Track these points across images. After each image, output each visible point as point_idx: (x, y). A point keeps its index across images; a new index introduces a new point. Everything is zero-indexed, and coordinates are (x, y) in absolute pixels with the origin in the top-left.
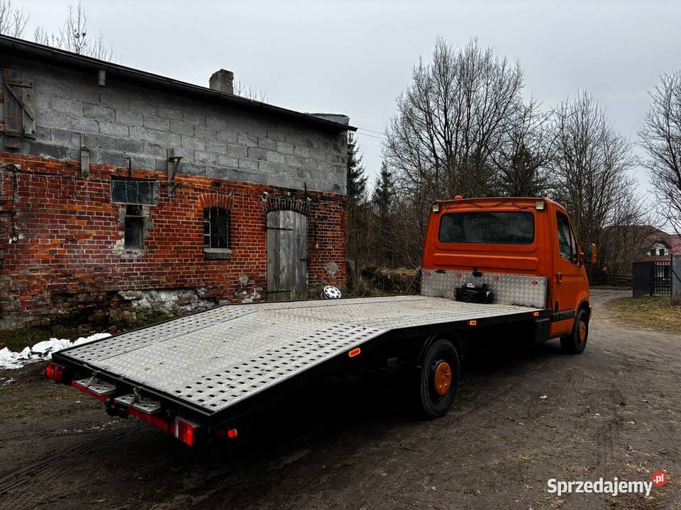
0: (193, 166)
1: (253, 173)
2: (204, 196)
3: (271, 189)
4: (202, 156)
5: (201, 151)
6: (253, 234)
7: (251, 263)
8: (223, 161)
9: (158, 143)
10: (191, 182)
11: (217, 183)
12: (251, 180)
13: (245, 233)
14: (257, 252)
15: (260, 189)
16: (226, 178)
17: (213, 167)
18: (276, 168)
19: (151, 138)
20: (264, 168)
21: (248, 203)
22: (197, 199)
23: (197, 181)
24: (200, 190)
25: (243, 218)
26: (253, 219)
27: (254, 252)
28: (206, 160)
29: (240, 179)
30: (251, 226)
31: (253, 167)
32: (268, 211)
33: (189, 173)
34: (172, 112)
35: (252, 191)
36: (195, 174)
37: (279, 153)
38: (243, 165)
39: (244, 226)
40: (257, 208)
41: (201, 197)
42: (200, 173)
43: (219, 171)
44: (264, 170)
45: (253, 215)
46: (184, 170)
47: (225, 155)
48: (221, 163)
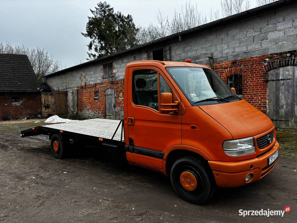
0: (222, 57)
1: (257, 50)
2: (228, 70)
3: (271, 56)
4: (226, 51)
5: (226, 49)
6: (257, 85)
7: (255, 102)
8: (237, 50)
9: (207, 52)
10: (221, 66)
11: (234, 63)
12: (256, 55)
13: (251, 86)
14: (259, 96)
15: (262, 59)
16: (239, 58)
17: (232, 55)
18: (276, 41)
19: (204, 52)
20: (265, 44)
21: (254, 69)
22: (223, 72)
23: (224, 64)
24: (225, 68)
25: (250, 78)
26: (257, 77)
27: (257, 96)
28: (228, 52)
29: (248, 57)
30: (256, 81)
31: (257, 47)
32: (269, 70)
33: (220, 61)
34: (212, 37)
35: (256, 61)
36: (223, 61)
37: (278, 31)
38: (250, 48)
39: (250, 82)
40: (259, 70)
41: (226, 72)
42: (225, 60)
43: (236, 56)
44: (265, 46)
45: (257, 74)
46: (218, 61)
47: (238, 47)
48: (237, 51)
